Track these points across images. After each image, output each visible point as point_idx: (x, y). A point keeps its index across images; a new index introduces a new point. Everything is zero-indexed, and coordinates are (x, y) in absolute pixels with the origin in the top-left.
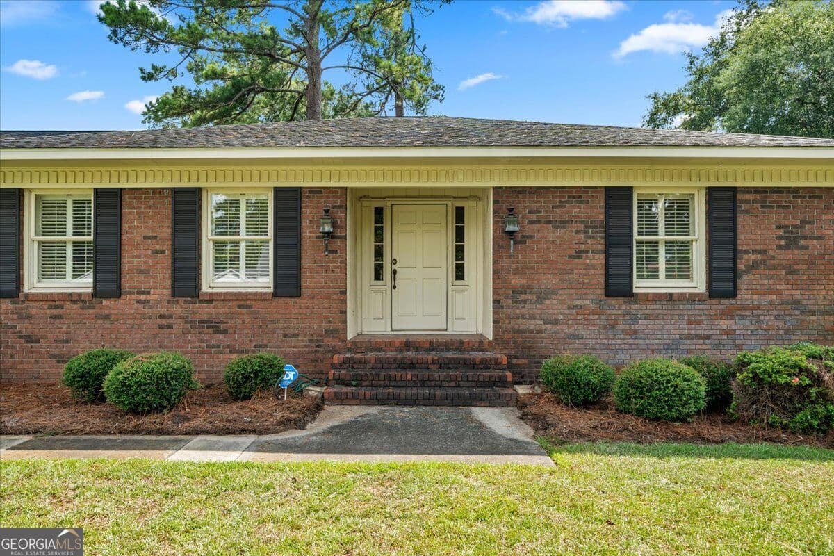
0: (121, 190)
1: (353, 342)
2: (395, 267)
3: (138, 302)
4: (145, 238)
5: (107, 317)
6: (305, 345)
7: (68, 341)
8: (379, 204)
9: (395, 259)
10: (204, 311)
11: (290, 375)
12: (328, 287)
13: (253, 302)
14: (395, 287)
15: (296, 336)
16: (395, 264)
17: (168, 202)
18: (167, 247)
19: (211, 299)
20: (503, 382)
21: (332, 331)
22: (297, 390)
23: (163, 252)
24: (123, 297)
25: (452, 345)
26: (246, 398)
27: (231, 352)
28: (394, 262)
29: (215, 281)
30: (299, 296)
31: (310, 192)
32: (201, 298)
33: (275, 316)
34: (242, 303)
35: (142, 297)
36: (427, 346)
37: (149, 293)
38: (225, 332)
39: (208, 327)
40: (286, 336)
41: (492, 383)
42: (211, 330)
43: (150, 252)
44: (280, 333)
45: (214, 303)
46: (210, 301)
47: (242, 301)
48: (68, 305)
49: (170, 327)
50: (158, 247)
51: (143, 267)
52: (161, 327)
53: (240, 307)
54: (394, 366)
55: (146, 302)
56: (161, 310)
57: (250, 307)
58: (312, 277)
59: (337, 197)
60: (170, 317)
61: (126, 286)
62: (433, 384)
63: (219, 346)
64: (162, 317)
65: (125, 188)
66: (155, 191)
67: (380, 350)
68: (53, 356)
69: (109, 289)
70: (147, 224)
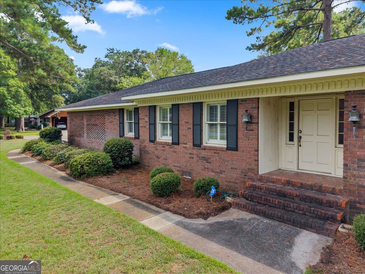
1: (261, 176)
2: (300, 135)
3: (184, 147)
4: (185, 123)
5: (176, 152)
6: (240, 174)
7: (166, 159)
8: (292, 100)
9: (300, 130)
10: (203, 153)
11: (213, 191)
12: (250, 148)
13: (219, 151)
14: (300, 146)
15: (236, 169)
16: (301, 133)
17: (192, 108)
18: (191, 126)
20: (333, 219)
21: (251, 169)
23: (190, 129)
24: (180, 145)
25: (315, 187)
27: (212, 172)
28: (300, 131)
29: (208, 142)
30: (237, 150)
31: (242, 101)
32: (202, 148)
33: (228, 159)
34: (216, 151)
35: (185, 146)
36: (299, 185)
37: (187, 144)
38: (210, 163)
39: (205, 160)
40: (232, 168)
41: (326, 218)
42: (205, 161)
43: (187, 128)
44: (230, 167)
45: (206, 150)
46: (205, 149)
47: (215, 150)
48: (166, 146)
49: (193, 158)
50: (189, 127)
51: (185, 134)
52: (190, 158)
53: (215, 153)
54: (275, 193)
55: (186, 148)
56: (190, 152)
57: (218, 153)
58: (242, 142)
59: (253, 103)
60: (193, 154)
61: (180, 141)
62: (290, 209)
63: (208, 169)
64: (190, 154)
65: (180, 104)
66: (188, 104)
67: (274, 182)
68: (163, 164)
69: (176, 142)
70: (186, 117)
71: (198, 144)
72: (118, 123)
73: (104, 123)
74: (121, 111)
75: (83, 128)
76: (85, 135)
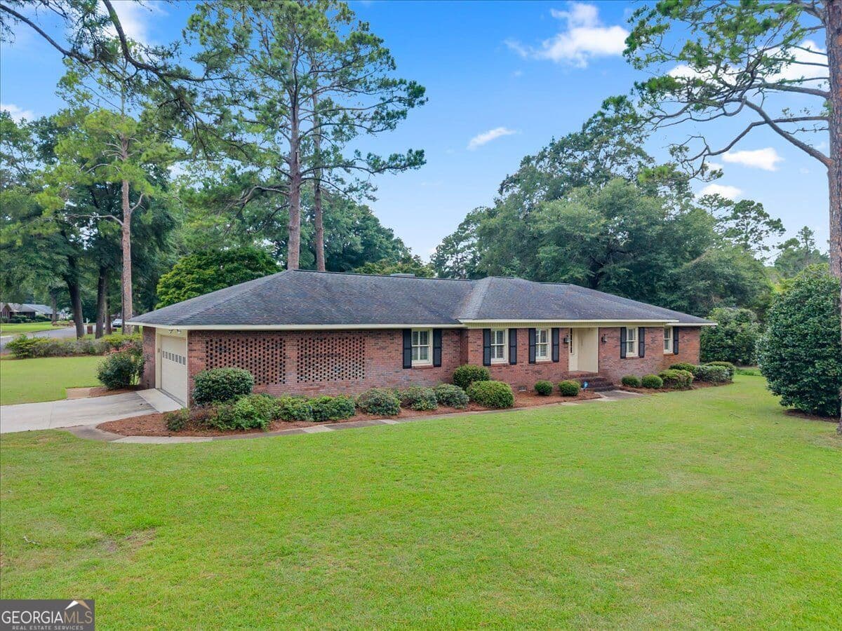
0: (516, 329)
4: (522, 344)
5: (513, 371)
10: (537, 368)
13: (548, 364)
15: (558, 374)
18: (528, 347)
23: (526, 349)
24: (516, 364)
29: (540, 358)
30: (558, 362)
31: (561, 329)
32: (535, 364)
33: (553, 368)
37: (523, 362)
38: (541, 374)
39: (538, 373)
40: (555, 375)
43: (523, 349)
45: (540, 365)
49: (528, 373)
51: (522, 354)
55: (522, 366)
56: (526, 368)
57: (546, 366)
58: (561, 356)
60: (528, 370)
61: (517, 360)
66: (525, 329)
69: (513, 362)
70: (522, 340)
71: (532, 360)
72: (401, 349)
73: (362, 351)
74: (406, 333)
75: (283, 364)
76: (291, 376)
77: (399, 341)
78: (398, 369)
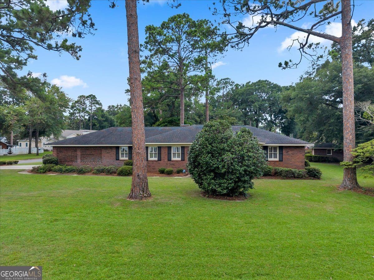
0: (161, 147)
4: (164, 153)
5: (159, 164)
10: (172, 163)
11: (184, 171)
13: (178, 161)
17: (167, 148)
18: (167, 154)
19: (173, 161)
22: (185, 173)
24: (161, 161)
26: (179, 173)
29: (173, 159)
30: (184, 161)
31: (186, 147)
32: (171, 161)
33: (181, 163)
38: (175, 165)
39: (172, 165)
40: (183, 166)
48: (154, 162)
49: (168, 165)
51: (164, 157)
52: (166, 165)
53: (176, 162)
55: (164, 161)
58: (186, 158)
60: (168, 163)
61: (162, 159)
64: (166, 163)
66: (166, 147)
71: (169, 159)
72: (115, 154)
73: (101, 154)
74: (118, 148)
75: (76, 157)
76: (79, 161)
77: (115, 150)
78: (114, 160)
